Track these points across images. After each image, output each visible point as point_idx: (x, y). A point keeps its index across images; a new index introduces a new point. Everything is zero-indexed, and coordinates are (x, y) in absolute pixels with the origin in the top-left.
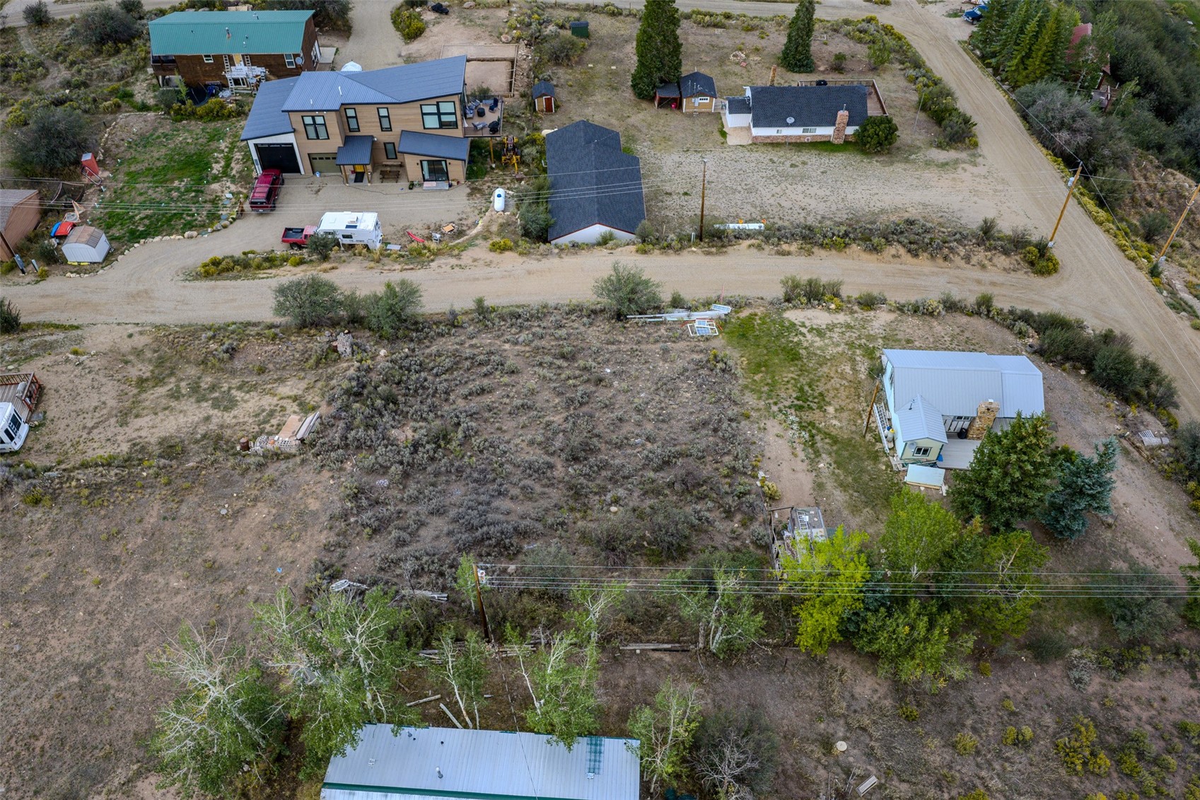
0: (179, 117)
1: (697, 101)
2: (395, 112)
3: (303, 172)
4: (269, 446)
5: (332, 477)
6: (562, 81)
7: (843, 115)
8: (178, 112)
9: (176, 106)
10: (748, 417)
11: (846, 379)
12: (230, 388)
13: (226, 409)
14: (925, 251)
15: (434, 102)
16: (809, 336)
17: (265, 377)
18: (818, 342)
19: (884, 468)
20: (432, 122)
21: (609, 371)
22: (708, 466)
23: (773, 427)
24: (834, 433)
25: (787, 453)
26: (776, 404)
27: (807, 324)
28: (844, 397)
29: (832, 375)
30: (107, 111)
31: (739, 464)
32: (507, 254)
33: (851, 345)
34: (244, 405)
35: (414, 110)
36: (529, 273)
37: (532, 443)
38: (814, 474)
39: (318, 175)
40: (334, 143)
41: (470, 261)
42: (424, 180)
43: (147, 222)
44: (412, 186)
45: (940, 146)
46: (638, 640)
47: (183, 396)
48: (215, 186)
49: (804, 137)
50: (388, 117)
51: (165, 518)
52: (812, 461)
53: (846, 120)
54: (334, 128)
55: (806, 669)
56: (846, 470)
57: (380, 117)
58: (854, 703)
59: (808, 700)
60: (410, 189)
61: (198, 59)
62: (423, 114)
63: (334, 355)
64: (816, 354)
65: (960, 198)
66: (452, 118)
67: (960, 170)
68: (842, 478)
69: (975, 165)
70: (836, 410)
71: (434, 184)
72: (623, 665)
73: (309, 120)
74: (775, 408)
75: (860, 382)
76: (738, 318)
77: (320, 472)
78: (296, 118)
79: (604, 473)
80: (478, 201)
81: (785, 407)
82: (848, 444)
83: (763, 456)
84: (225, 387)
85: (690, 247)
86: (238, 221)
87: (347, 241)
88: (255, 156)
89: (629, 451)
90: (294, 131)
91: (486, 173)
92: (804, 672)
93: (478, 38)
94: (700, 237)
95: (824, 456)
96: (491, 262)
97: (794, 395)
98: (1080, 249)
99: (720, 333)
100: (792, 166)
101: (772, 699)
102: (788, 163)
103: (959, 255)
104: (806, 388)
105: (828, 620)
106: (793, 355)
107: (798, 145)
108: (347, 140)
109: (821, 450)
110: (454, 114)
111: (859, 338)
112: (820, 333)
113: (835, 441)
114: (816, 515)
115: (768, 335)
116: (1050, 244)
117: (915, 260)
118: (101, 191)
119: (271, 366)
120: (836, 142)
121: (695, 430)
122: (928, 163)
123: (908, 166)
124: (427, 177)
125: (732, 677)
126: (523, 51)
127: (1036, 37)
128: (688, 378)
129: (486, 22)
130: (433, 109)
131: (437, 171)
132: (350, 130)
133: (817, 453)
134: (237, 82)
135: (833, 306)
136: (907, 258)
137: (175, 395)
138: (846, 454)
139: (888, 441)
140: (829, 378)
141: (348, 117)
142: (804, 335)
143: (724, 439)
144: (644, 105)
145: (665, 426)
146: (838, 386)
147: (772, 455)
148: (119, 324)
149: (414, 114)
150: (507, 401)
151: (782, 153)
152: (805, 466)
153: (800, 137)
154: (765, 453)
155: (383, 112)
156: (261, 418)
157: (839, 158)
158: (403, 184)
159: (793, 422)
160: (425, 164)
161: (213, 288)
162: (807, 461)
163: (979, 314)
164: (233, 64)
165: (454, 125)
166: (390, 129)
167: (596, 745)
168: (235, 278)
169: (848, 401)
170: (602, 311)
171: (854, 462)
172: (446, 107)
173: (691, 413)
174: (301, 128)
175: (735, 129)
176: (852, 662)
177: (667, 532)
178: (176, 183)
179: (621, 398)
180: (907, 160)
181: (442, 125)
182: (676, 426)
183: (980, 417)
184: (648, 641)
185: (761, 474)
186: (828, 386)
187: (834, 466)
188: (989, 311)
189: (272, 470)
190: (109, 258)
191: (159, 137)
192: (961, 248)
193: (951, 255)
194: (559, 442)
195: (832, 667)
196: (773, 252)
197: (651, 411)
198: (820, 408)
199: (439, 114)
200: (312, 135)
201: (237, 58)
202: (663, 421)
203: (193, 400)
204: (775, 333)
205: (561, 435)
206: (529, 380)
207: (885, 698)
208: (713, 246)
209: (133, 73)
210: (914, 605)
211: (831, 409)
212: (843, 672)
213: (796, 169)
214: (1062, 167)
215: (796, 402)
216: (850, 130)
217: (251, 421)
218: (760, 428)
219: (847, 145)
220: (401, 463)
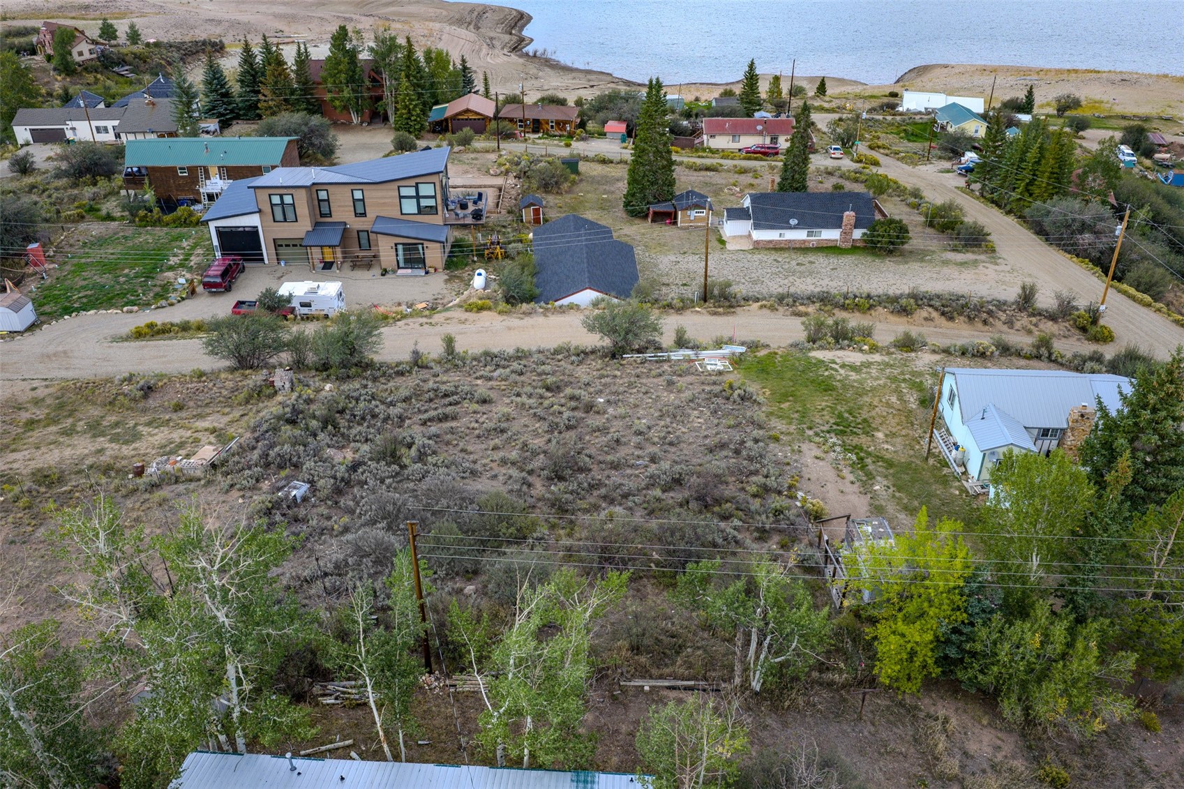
0: (144, 223)
1: (693, 214)
2: (372, 195)
3: (266, 262)
4: (168, 467)
5: (243, 497)
6: (551, 204)
7: (849, 216)
8: (143, 219)
9: (142, 213)
10: (777, 440)
11: (893, 407)
12: (136, 424)
13: (126, 442)
14: (960, 314)
15: (413, 182)
16: (842, 371)
17: (183, 414)
18: (854, 376)
19: (957, 492)
20: (410, 207)
21: (602, 400)
22: (731, 487)
23: (810, 451)
24: (888, 456)
25: (831, 474)
26: (810, 428)
27: (838, 361)
28: (894, 425)
29: (875, 403)
30: (69, 219)
31: (771, 482)
32: (485, 313)
33: (893, 379)
34: (150, 438)
35: (390, 193)
36: (509, 328)
37: (504, 462)
38: (869, 496)
39: (283, 264)
40: (302, 227)
41: (442, 320)
42: (399, 268)
43: (85, 300)
44: (385, 273)
45: (954, 250)
46: (645, 673)
47: (78, 432)
48: (170, 274)
49: (809, 242)
50: (363, 200)
51: (13, 542)
52: (864, 484)
53: (853, 222)
54: (303, 210)
55: (891, 718)
56: (910, 494)
57: (354, 201)
58: (969, 762)
59: (901, 758)
60: (383, 275)
61: (172, 170)
62: (401, 197)
63: (270, 391)
64: (853, 386)
65: (988, 286)
66: (431, 202)
67: (981, 267)
68: (905, 501)
69: (997, 264)
70: (886, 435)
71: (409, 271)
72: (626, 706)
73: (276, 200)
74: (811, 433)
75: (911, 412)
76: (755, 357)
77: (227, 492)
78: (263, 195)
79: (596, 493)
80: (456, 285)
81: (823, 432)
82: (907, 467)
83: (801, 477)
84: (132, 423)
85: (694, 307)
86: (186, 301)
87: (305, 310)
88: (216, 242)
89: (629, 471)
90: (260, 211)
91: (466, 265)
92: (889, 721)
93: (467, 172)
94: (705, 299)
95: (879, 478)
96: (466, 320)
97: (832, 421)
98: (1133, 324)
99: (734, 369)
100: (798, 264)
101: (847, 755)
102: (794, 263)
103: (999, 319)
104: (846, 415)
105: (920, 635)
106: (826, 387)
107: (803, 249)
108: (317, 225)
109: (875, 473)
110: (434, 197)
111: (902, 373)
112: (853, 368)
113: (890, 464)
114: (881, 525)
115: (792, 370)
116: (1102, 308)
117: (950, 324)
118: (43, 278)
119: (191, 404)
120: (843, 246)
121: (711, 452)
122: (946, 263)
123: (923, 264)
124: (402, 264)
125: (785, 725)
126: (511, 181)
127: (1038, 163)
128: (699, 405)
129: (475, 162)
130: (412, 192)
131: (413, 258)
132: (322, 215)
133: (870, 476)
134: (211, 197)
135: (866, 347)
136: (942, 321)
137: (69, 432)
138: (906, 477)
139: (958, 466)
140: (872, 406)
141: (319, 201)
142: (837, 371)
143: (750, 459)
144: (637, 221)
145: (673, 449)
146: (885, 414)
147: (814, 476)
148: (24, 380)
149: (391, 197)
150: (476, 425)
151: (786, 255)
152: (855, 488)
153: (804, 241)
154: (802, 474)
155: (358, 195)
156: (168, 449)
157: (848, 260)
158: (376, 271)
159: (834, 444)
160: (400, 247)
161: (143, 347)
162: (858, 484)
163: (1038, 357)
164: (208, 177)
166: (364, 215)
167: (586, 782)
168: (170, 339)
169: (899, 427)
170: (593, 352)
171: (917, 485)
172: (425, 189)
173: (706, 437)
174: (267, 209)
175: (735, 237)
176: (957, 710)
177: (682, 538)
178: (126, 271)
179: (618, 424)
180: (922, 260)
181: (421, 210)
182: (686, 450)
183: (1072, 429)
184: (661, 677)
185: (800, 494)
186: (873, 413)
187: (892, 489)
188: (1050, 354)
189: (165, 492)
190: (32, 328)
191: (118, 238)
192: (1001, 313)
193: (991, 320)
194: (540, 461)
195: (929, 716)
196: (788, 313)
197: (654, 435)
198: (867, 433)
199: (418, 197)
200: (279, 216)
201: (213, 171)
202: (671, 444)
203: (88, 436)
204: (800, 368)
205: (542, 456)
206: (502, 408)
207: (1014, 758)
208: (719, 307)
209: (105, 196)
210: (1041, 610)
211: (880, 435)
212: (946, 721)
213: (803, 267)
214: (1091, 265)
215: (835, 427)
216: (858, 234)
217: (154, 452)
218: (793, 451)
219: (854, 249)
220: (335, 478)
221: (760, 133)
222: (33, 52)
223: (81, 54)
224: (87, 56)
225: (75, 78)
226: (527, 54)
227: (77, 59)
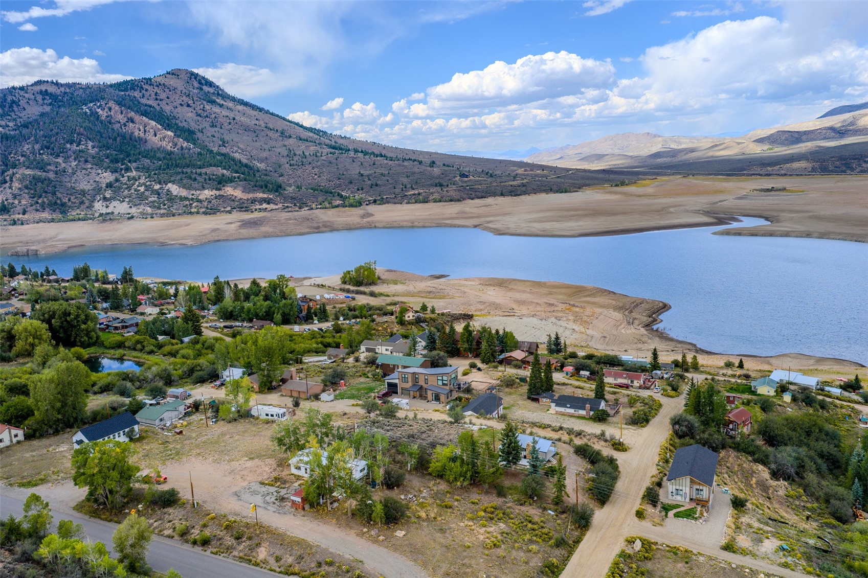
0: (375, 379)
1: (544, 400)
2: (430, 378)
3: (398, 393)
7: (588, 406)
9: (376, 377)
15: (441, 376)
20: (440, 383)
30: (357, 376)
35: (435, 378)
39: (402, 394)
40: (409, 385)
45: (626, 424)
49: (575, 414)
50: (427, 379)
53: (589, 408)
54: (410, 380)
57: (425, 379)
60: (427, 402)
61: (388, 365)
62: (437, 380)
63: (369, 417)
71: (435, 401)
78: (400, 374)
87: (396, 406)
88: (386, 386)
90: (399, 379)
94: (499, 418)
96: (431, 413)
100: (573, 420)
102: (562, 419)
107: (572, 416)
108: (414, 385)
110: (447, 381)
120: (586, 417)
124: (433, 399)
129: (490, 373)
130: (441, 378)
131: (437, 398)
132: (416, 382)
141: (415, 378)
144: (528, 400)
151: (567, 417)
153: (573, 413)
155: (426, 377)
157: (587, 422)
158: (426, 400)
160: (434, 394)
164: (398, 368)
165: (446, 385)
166: (427, 383)
170: (448, 422)
172: (445, 378)
174: (403, 378)
175: (553, 409)
180: (608, 425)
181: (444, 384)
191: (366, 382)
199: (442, 380)
200: (404, 381)
201: (400, 367)
213: (564, 421)
216: (592, 413)
219: (590, 418)
221: (625, 378)
222: (392, 314)
223: (409, 317)
224: (411, 318)
225: (404, 327)
226: (653, 329)
227: (407, 318)
